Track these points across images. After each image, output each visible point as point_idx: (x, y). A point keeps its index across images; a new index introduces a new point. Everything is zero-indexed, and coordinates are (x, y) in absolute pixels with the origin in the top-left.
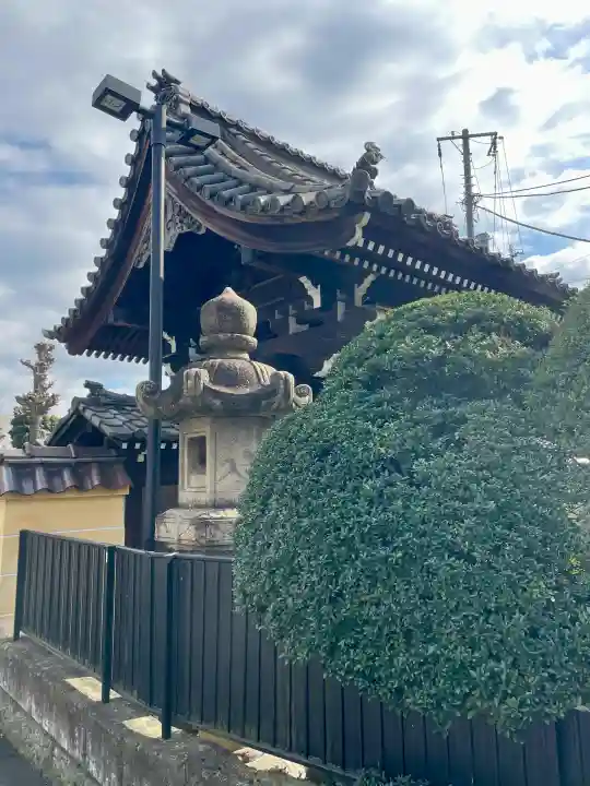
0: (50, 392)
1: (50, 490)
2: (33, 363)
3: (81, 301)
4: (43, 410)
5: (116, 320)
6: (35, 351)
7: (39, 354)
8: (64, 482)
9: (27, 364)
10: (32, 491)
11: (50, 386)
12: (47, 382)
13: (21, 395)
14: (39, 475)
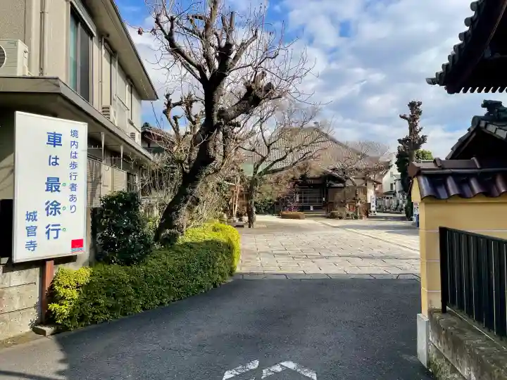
0: (420, 134)
1: (462, 195)
2: (408, 116)
3: (459, 46)
4: (417, 147)
5: (493, 54)
6: (408, 108)
7: (411, 109)
8: (472, 190)
9: (404, 117)
10: (446, 197)
11: (420, 129)
12: (418, 128)
13: (402, 139)
14: (450, 183)
